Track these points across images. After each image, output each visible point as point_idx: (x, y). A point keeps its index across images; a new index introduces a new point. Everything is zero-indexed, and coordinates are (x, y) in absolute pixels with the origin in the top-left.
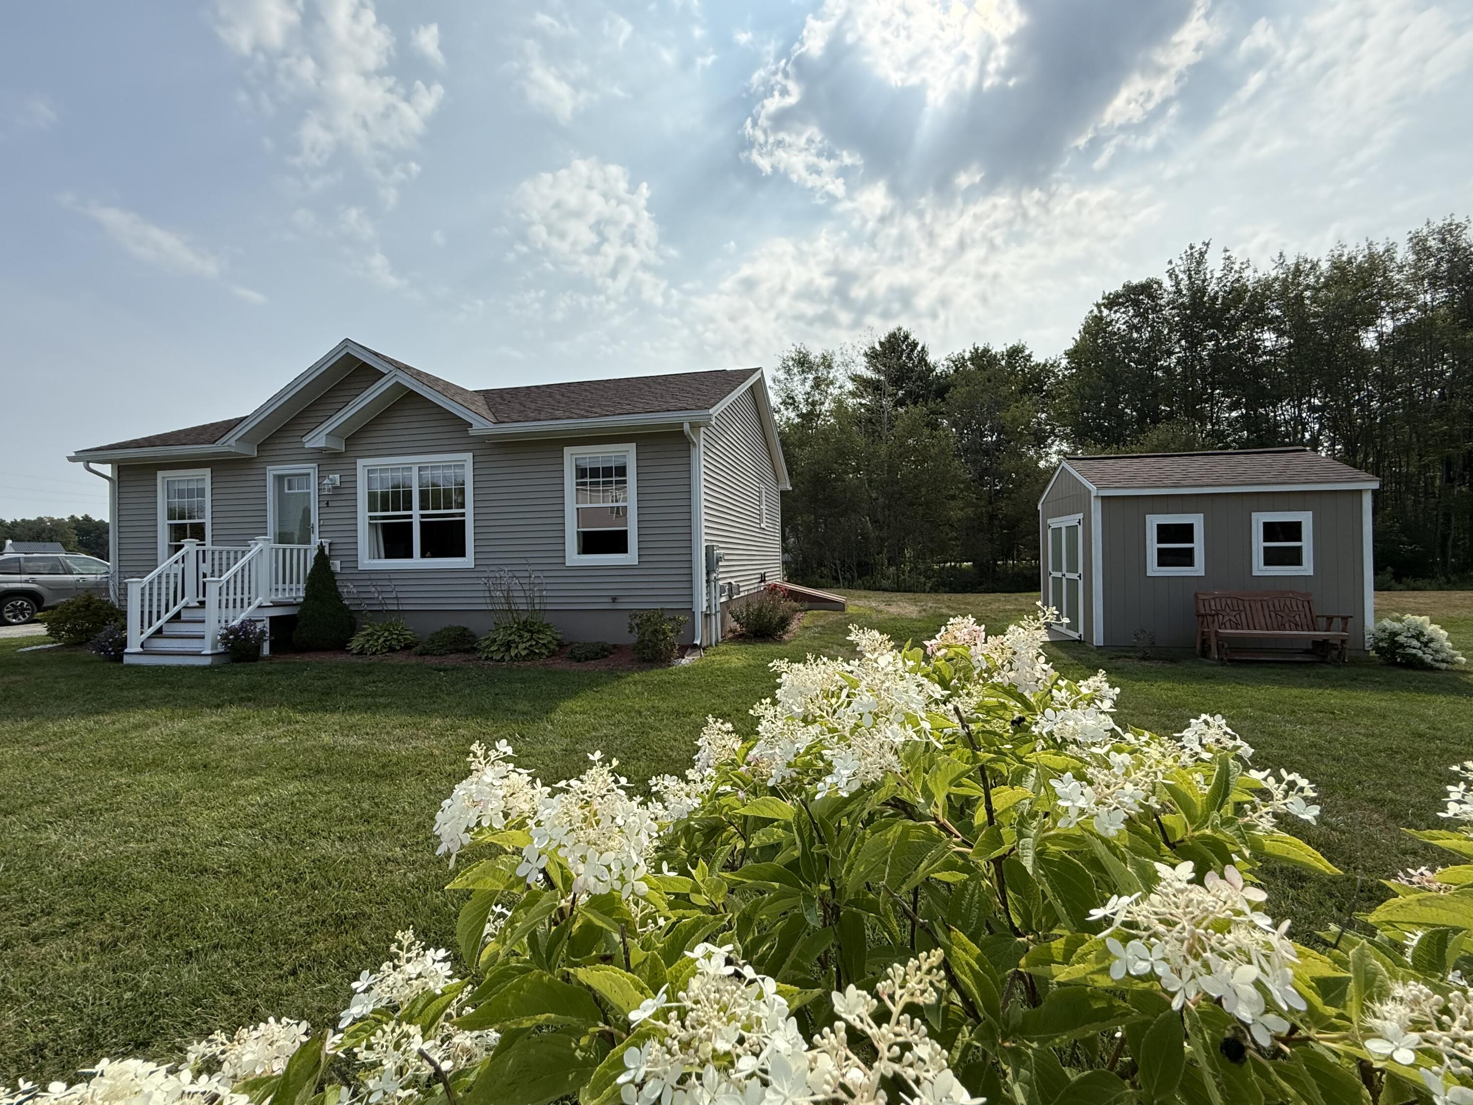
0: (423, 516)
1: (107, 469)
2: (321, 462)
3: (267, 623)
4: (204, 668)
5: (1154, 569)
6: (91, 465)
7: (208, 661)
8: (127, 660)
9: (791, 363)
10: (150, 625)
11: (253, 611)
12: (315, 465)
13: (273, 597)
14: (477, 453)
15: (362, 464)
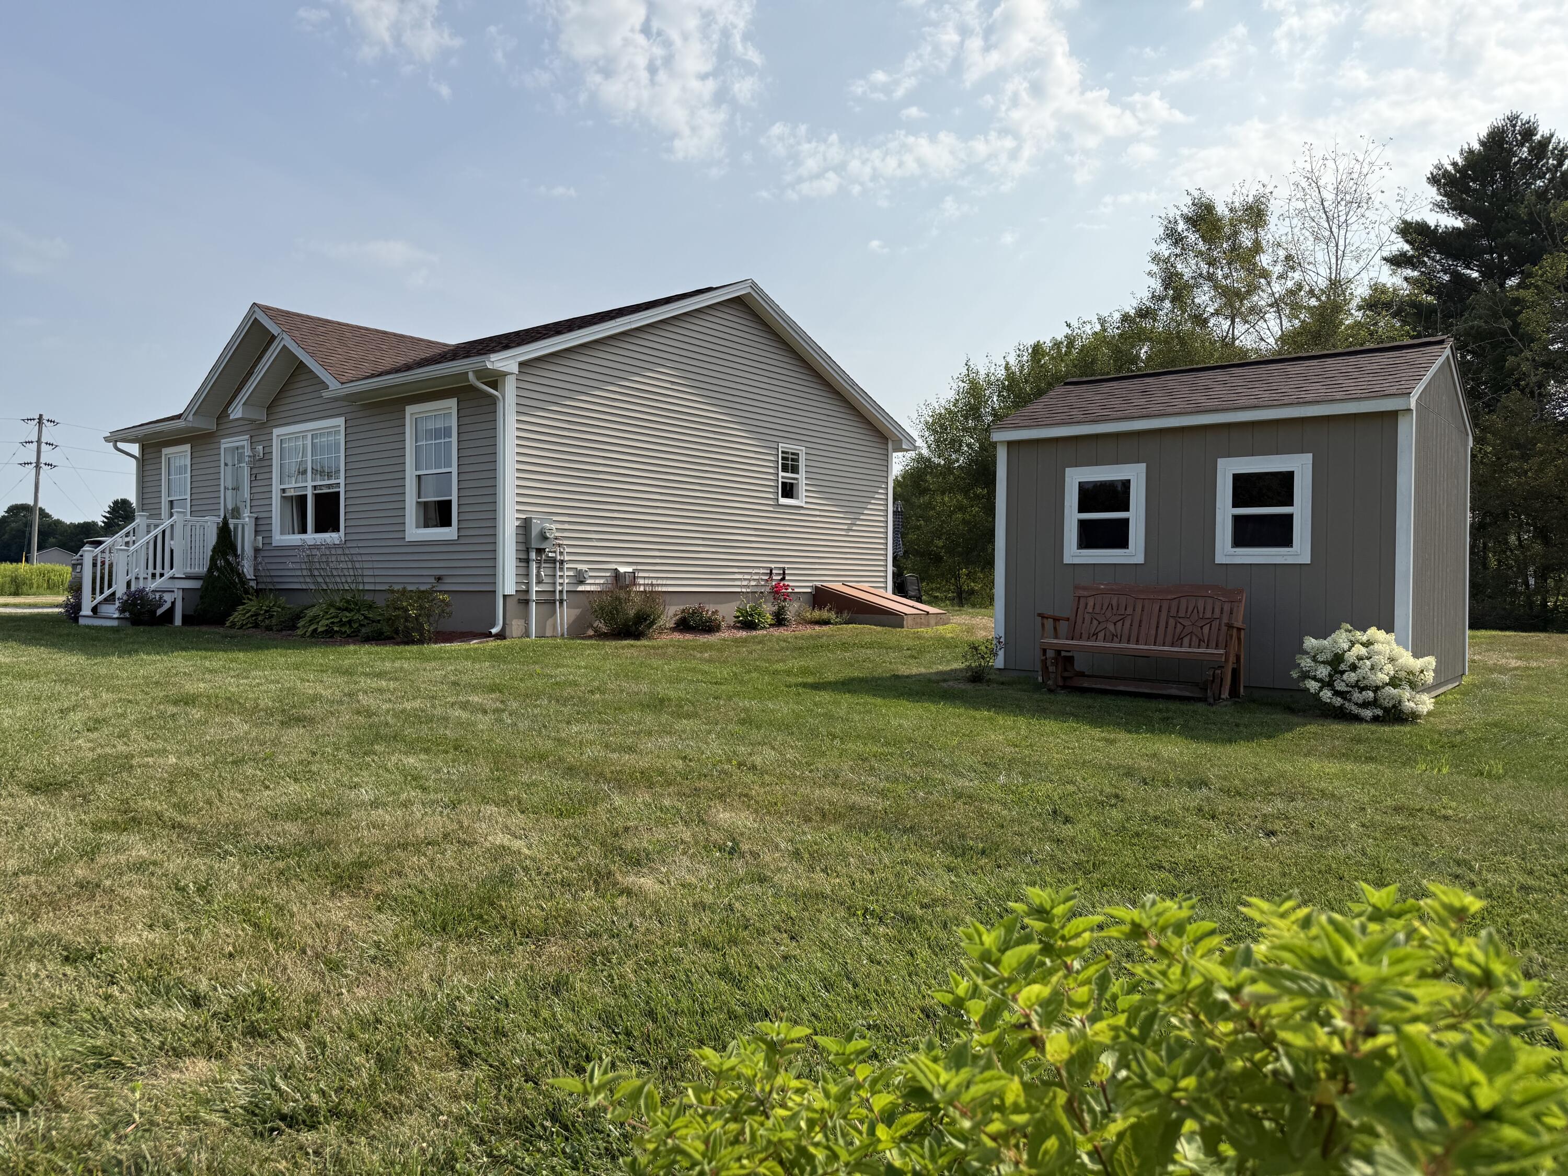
0: (315, 487)
1: (135, 449)
2: (253, 433)
3: (179, 595)
4: (112, 629)
5: (1073, 553)
6: (120, 445)
7: (115, 623)
8: (82, 621)
9: (1181, 226)
10: (102, 592)
11: (164, 582)
12: (247, 437)
13: (188, 570)
14: (349, 416)
15: (276, 432)
